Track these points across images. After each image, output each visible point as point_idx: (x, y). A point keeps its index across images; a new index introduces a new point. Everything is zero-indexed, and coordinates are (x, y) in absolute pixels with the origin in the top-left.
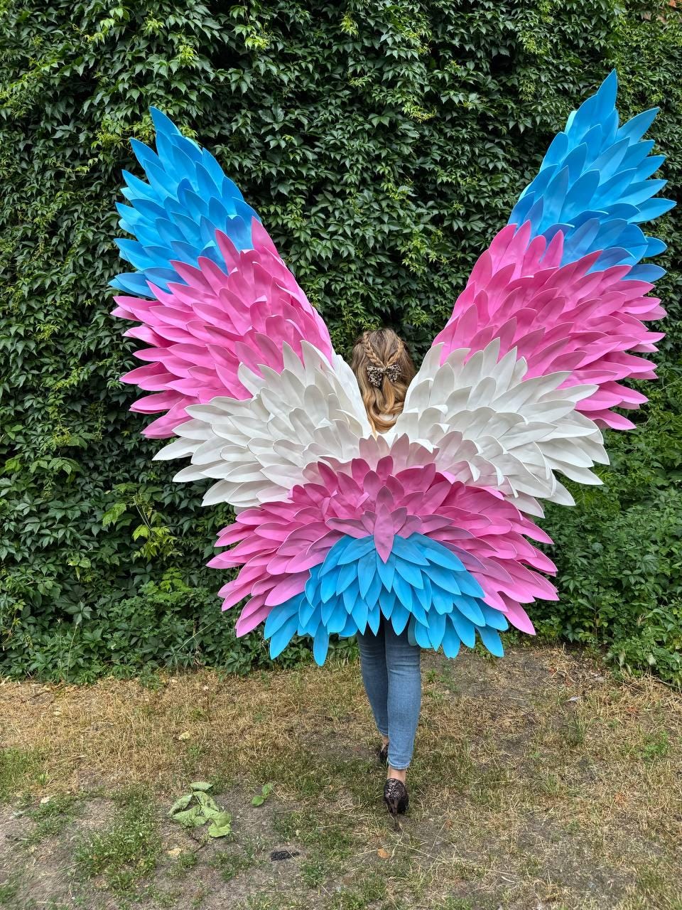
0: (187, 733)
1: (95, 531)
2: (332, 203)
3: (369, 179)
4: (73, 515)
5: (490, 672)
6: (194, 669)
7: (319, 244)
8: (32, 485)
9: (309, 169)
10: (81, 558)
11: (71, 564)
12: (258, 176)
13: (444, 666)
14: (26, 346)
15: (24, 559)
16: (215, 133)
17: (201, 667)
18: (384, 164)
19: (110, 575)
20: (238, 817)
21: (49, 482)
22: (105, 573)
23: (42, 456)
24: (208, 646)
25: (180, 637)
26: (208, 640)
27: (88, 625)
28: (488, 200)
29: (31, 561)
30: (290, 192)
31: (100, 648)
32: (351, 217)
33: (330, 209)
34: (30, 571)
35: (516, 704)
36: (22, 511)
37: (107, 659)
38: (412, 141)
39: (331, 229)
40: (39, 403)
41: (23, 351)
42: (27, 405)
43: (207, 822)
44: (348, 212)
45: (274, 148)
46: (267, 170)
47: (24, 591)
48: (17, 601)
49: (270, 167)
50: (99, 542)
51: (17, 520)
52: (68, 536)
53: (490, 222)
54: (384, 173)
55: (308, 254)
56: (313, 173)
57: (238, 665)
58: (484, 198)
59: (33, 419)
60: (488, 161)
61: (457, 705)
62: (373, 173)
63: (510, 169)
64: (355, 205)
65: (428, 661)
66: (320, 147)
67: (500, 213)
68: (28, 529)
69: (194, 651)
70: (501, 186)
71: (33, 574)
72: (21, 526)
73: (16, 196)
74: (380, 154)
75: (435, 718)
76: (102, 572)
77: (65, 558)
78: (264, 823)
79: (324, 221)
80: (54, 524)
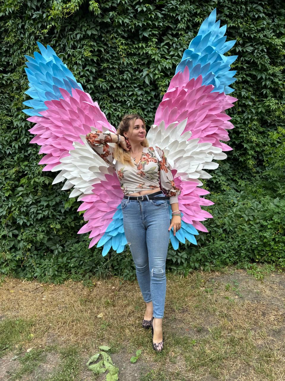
0: (101, 314)
1: (63, 211)
2: (171, 40)
3: (191, 26)
4: (52, 204)
5: (260, 286)
6: (108, 277)
7: (164, 61)
8: (33, 190)
9: (159, 22)
10: (56, 224)
11: (51, 227)
12: (132, 27)
13: (234, 282)
14: (26, 124)
15: (31, 225)
16: (109, 5)
17: (112, 276)
18: (199, 17)
19: (71, 231)
20: (123, 369)
21: (40, 188)
22: (69, 230)
23: (37, 176)
24: (115, 266)
25: (102, 261)
26: (115, 263)
27: (61, 255)
28: (255, 34)
29: (34, 225)
30: (149, 35)
31: (66, 266)
32: (182, 47)
33: (171, 43)
34: (34, 230)
35: (276, 307)
36: (29, 202)
37: (69, 271)
38: (214, 3)
39: (171, 53)
40: (34, 151)
41: (25, 126)
42: (29, 152)
43: (106, 371)
44: (180, 44)
45: (140, 12)
46: (137, 24)
47: (31, 239)
48: (28, 244)
49: (138, 22)
50: (65, 216)
51: (27, 207)
52: (50, 214)
53: (256, 47)
54: (199, 21)
55: (159, 67)
56: (161, 24)
57: (129, 276)
58: (252, 34)
59: (32, 159)
60: (255, 13)
61: (242, 306)
62: (193, 23)
63: (267, 17)
64: (184, 40)
65: (226, 278)
66: (165, 10)
67: (261, 41)
68: (32, 210)
69: (109, 268)
70: (262, 26)
71: (35, 231)
72: (29, 209)
73: (19, 51)
74: (197, 11)
75: (231, 313)
76: (67, 230)
77: (50, 224)
78: (136, 375)
79: (168, 49)
80: (43, 208)
